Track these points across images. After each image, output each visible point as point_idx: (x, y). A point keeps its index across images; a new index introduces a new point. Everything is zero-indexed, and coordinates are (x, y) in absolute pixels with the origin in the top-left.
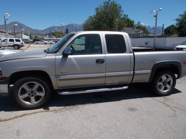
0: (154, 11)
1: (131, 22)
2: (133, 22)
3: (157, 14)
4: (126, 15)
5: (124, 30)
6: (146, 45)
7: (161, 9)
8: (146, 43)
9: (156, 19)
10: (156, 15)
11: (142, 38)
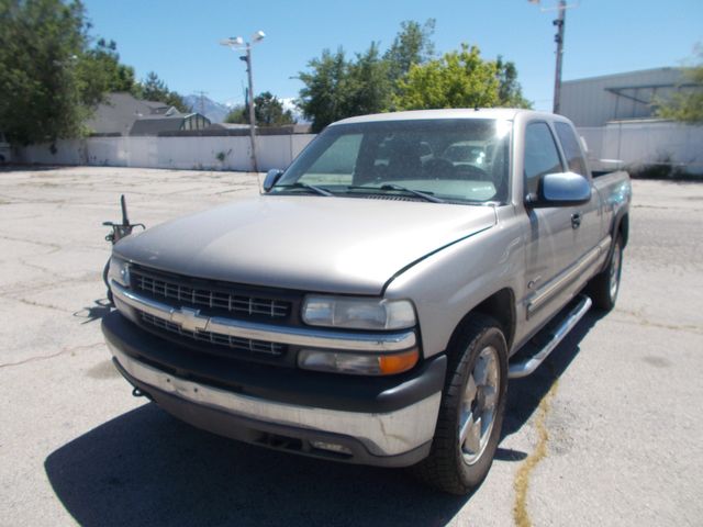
0: (240, 40)
1: (122, 74)
2: (131, 74)
3: (248, 51)
4: (108, 42)
5: (108, 103)
6: (219, 164)
7: (262, 34)
8: (221, 157)
9: (249, 71)
10: (244, 55)
11: (200, 138)
